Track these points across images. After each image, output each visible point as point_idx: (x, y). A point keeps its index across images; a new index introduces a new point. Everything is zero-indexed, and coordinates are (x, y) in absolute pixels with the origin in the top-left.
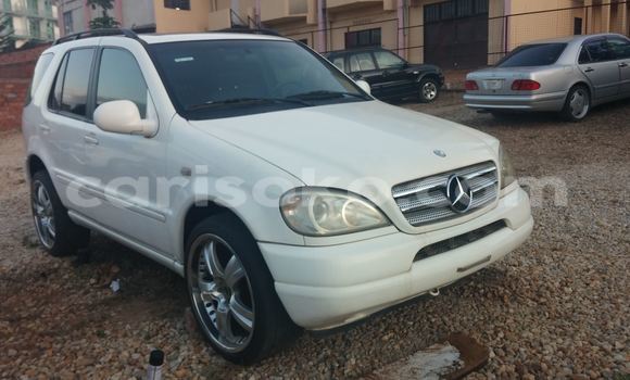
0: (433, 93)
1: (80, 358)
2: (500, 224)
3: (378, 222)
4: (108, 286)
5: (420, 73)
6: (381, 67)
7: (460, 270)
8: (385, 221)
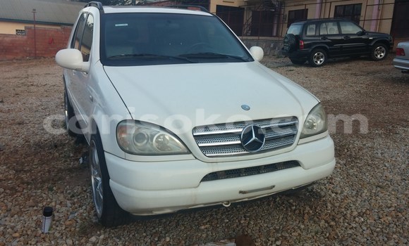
0: (382, 54)
1: (31, 201)
2: (294, 164)
3: (180, 150)
4: (78, 160)
5: (374, 39)
6: (343, 33)
7: (241, 192)
8: (186, 151)
